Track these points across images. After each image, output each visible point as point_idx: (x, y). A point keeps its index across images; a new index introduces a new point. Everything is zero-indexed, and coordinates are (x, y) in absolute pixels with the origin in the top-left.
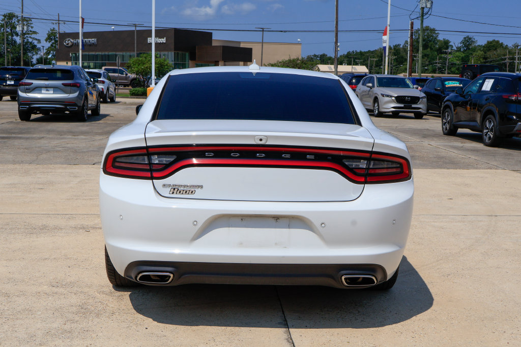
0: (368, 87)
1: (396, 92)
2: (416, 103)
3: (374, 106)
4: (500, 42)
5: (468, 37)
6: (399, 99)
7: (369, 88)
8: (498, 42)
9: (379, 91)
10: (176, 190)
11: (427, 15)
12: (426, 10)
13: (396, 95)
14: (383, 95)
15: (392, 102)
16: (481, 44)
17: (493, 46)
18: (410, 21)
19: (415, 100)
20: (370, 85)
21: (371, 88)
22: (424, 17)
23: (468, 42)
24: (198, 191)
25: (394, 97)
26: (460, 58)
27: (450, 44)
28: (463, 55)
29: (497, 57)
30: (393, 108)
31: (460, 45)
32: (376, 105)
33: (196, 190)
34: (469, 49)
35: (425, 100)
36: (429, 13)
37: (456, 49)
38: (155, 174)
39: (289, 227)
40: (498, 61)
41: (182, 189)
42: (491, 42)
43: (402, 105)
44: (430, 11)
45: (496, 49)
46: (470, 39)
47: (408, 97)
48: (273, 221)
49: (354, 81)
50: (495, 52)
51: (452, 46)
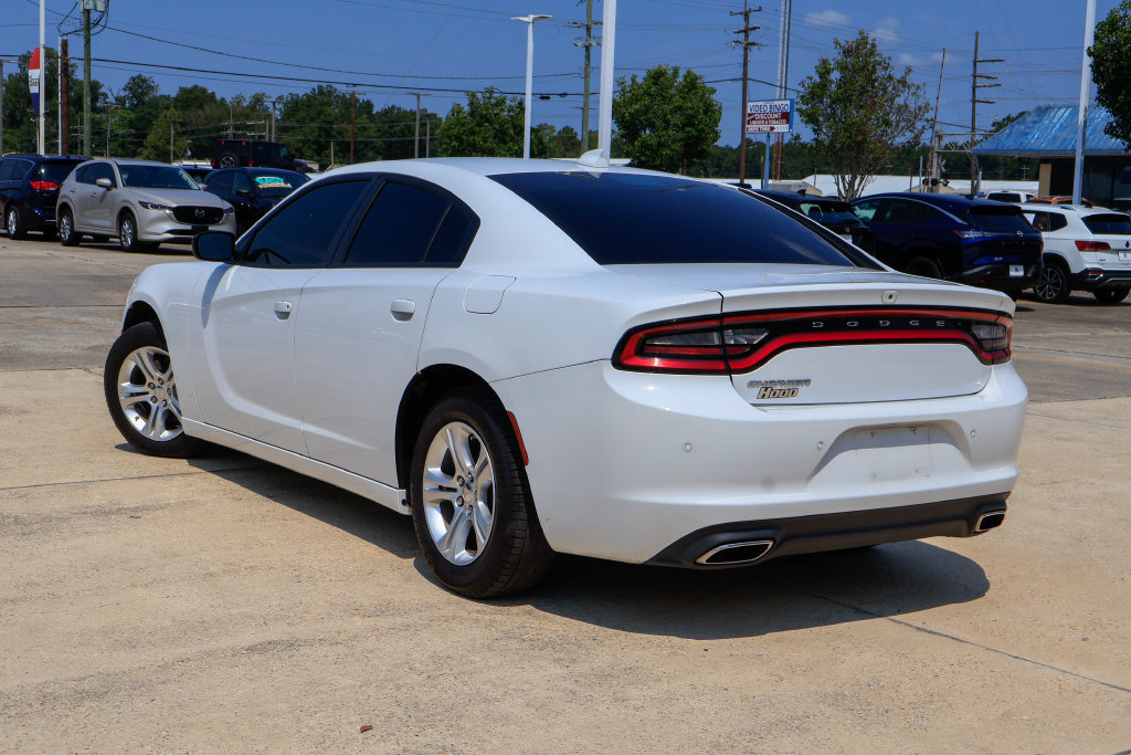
0: (100, 186)
1: (173, 198)
2: (215, 222)
3: (120, 228)
4: (210, 91)
5: (139, 77)
6: (181, 213)
7: (103, 189)
8: (204, 91)
9: (133, 196)
10: (769, 390)
11: (98, 28)
12: (94, 16)
13: (175, 205)
14: (145, 205)
15: (167, 218)
16: (166, 94)
17: (196, 99)
18: (60, 38)
19: (214, 214)
20: (107, 181)
21: (108, 188)
22: (92, 32)
23: (139, 87)
24: (802, 389)
25: (170, 208)
26: (126, 122)
27: (102, 90)
28: (133, 116)
29: (205, 122)
30: (170, 232)
31: (122, 94)
32: (126, 226)
33: (800, 388)
34: (144, 103)
35: (233, 214)
36: (102, 23)
37: (114, 101)
38: (733, 365)
39: (929, 441)
40: (208, 131)
41: (779, 387)
42: (190, 91)
43: (189, 227)
44: (104, 18)
45: (201, 107)
46: (144, 81)
47: (200, 208)
48: (909, 432)
49: (43, 171)
50: (200, 112)
51: (106, 96)
